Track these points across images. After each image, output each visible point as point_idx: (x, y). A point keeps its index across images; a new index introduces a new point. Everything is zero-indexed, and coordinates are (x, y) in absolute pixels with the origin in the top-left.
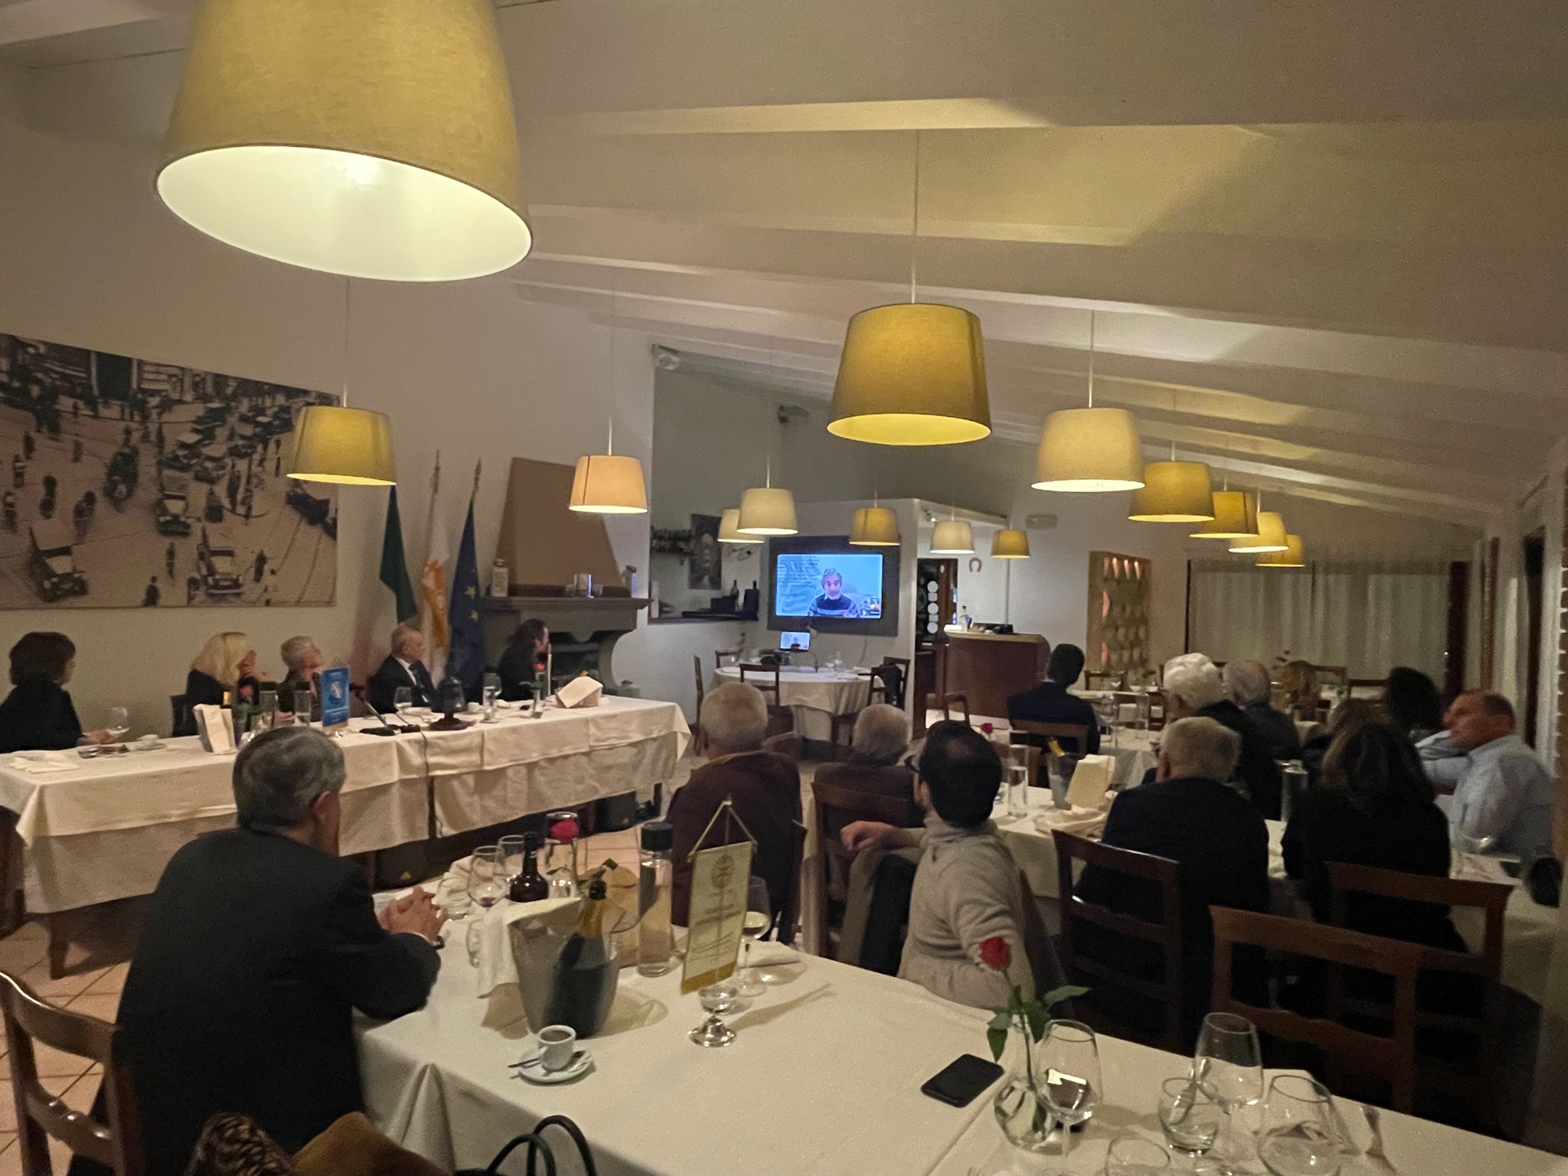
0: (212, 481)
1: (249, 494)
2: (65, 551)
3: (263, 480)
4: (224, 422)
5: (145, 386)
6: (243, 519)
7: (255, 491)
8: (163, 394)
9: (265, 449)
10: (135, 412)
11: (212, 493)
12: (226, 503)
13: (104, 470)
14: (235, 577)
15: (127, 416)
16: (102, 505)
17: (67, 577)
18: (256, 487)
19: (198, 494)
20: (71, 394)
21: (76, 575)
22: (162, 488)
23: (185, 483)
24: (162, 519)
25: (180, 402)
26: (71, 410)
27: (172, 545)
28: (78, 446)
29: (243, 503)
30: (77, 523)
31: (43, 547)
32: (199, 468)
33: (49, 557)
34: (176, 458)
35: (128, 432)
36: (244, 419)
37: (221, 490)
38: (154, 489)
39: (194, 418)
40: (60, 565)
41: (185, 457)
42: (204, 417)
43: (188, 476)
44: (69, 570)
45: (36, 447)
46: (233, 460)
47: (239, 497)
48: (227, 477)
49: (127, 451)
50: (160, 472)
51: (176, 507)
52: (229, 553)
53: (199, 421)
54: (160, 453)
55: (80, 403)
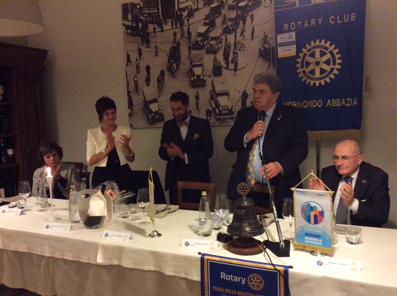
0: (215, 52)
1: (235, 55)
2: (155, 101)
3: (244, 44)
4: (220, 13)
5: (181, 6)
6: (234, 72)
7: (239, 52)
8: (189, 8)
9: (244, 23)
10: (178, 22)
11: (215, 59)
12: (223, 64)
13: (167, 58)
14: (230, 108)
15: (174, 26)
16: (167, 75)
17: (156, 113)
18: (240, 50)
19: (208, 61)
20: (152, 23)
21: (160, 112)
22: (192, 62)
23: (202, 56)
24: (192, 79)
25: (198, 9)
26: (153, 31)
27: (197, 92)
28: (156, 47)
29: (232, 62)
30: (158, 86)
31: (148, 100)
32: (209, 46)
33: (150, 104)
34: (197, 42)
35: (175, 35)
36: (231, 8)
37: (220, 57)
38: (188, 62)
39: (204, 17)
40: (154, 107)
41: (201, 41)
42: (209, 14)
43: (203, 52)
44: (157, 110)
45: (142, 52)
46: (226, 36)
47: (230, 59)
48: (223, 49)
49: (176, 45)
50: (190, 53)
51: (198, 71)
52: (226, 94)
53: (207, 17)
54: (189, 41)
55: (156, 26)
